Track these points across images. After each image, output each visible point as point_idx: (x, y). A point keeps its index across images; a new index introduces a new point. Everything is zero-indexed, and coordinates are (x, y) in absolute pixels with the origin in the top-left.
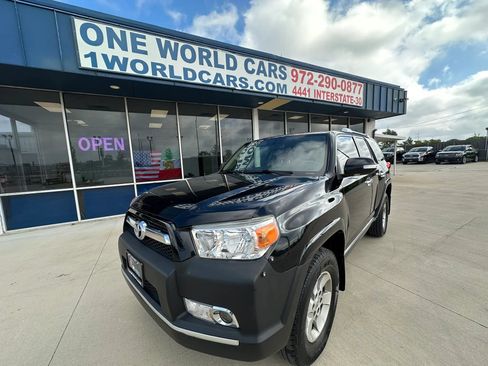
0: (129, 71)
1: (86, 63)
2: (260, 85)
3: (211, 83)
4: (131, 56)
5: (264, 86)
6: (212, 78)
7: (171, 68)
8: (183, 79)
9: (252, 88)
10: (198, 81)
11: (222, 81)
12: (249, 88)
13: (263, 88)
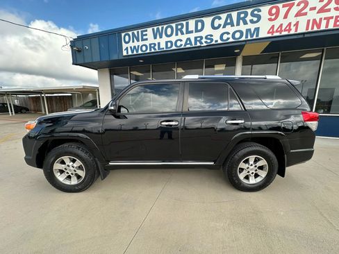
0: (140, 52)
1: (125, 53)
2: (225, 37)
3: (182, 47)
4: (141, 43)
5: (230, 36)
6: (183, 43)
7: (159, 44)
8: (165, 49)
9: (216, 41)
10: (174, 47)
11: (191, 43)
12: (214, 43)
13: (228, 39)
